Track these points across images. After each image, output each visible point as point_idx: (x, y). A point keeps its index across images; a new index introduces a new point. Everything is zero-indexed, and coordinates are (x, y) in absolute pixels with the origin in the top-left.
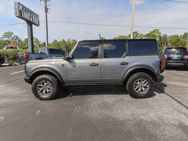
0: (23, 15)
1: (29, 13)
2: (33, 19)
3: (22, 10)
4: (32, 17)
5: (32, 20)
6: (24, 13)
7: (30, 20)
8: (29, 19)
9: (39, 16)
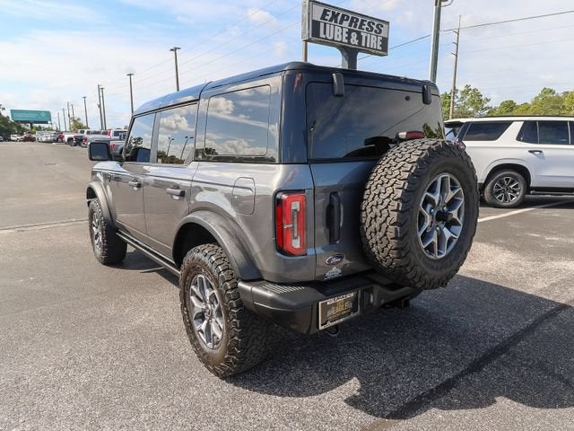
0: (325, 33)
1: (346, 24)
2: (359, 38)
3: (323, 18)
4: (359, 33)
5: (356, 42)
6: (328, 26)
7: (349, 43)
8: (346, 41)
9: (388, 23)
